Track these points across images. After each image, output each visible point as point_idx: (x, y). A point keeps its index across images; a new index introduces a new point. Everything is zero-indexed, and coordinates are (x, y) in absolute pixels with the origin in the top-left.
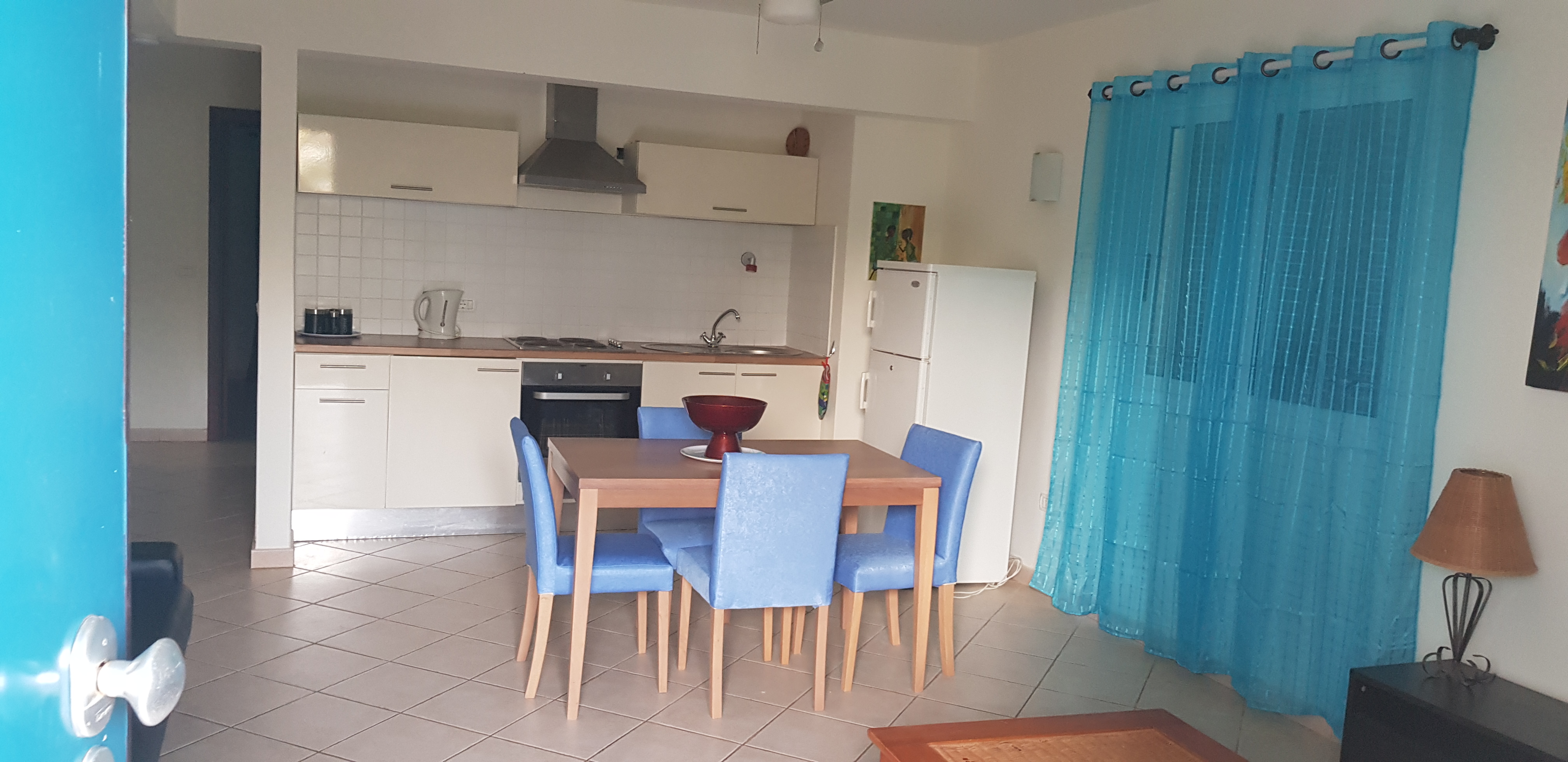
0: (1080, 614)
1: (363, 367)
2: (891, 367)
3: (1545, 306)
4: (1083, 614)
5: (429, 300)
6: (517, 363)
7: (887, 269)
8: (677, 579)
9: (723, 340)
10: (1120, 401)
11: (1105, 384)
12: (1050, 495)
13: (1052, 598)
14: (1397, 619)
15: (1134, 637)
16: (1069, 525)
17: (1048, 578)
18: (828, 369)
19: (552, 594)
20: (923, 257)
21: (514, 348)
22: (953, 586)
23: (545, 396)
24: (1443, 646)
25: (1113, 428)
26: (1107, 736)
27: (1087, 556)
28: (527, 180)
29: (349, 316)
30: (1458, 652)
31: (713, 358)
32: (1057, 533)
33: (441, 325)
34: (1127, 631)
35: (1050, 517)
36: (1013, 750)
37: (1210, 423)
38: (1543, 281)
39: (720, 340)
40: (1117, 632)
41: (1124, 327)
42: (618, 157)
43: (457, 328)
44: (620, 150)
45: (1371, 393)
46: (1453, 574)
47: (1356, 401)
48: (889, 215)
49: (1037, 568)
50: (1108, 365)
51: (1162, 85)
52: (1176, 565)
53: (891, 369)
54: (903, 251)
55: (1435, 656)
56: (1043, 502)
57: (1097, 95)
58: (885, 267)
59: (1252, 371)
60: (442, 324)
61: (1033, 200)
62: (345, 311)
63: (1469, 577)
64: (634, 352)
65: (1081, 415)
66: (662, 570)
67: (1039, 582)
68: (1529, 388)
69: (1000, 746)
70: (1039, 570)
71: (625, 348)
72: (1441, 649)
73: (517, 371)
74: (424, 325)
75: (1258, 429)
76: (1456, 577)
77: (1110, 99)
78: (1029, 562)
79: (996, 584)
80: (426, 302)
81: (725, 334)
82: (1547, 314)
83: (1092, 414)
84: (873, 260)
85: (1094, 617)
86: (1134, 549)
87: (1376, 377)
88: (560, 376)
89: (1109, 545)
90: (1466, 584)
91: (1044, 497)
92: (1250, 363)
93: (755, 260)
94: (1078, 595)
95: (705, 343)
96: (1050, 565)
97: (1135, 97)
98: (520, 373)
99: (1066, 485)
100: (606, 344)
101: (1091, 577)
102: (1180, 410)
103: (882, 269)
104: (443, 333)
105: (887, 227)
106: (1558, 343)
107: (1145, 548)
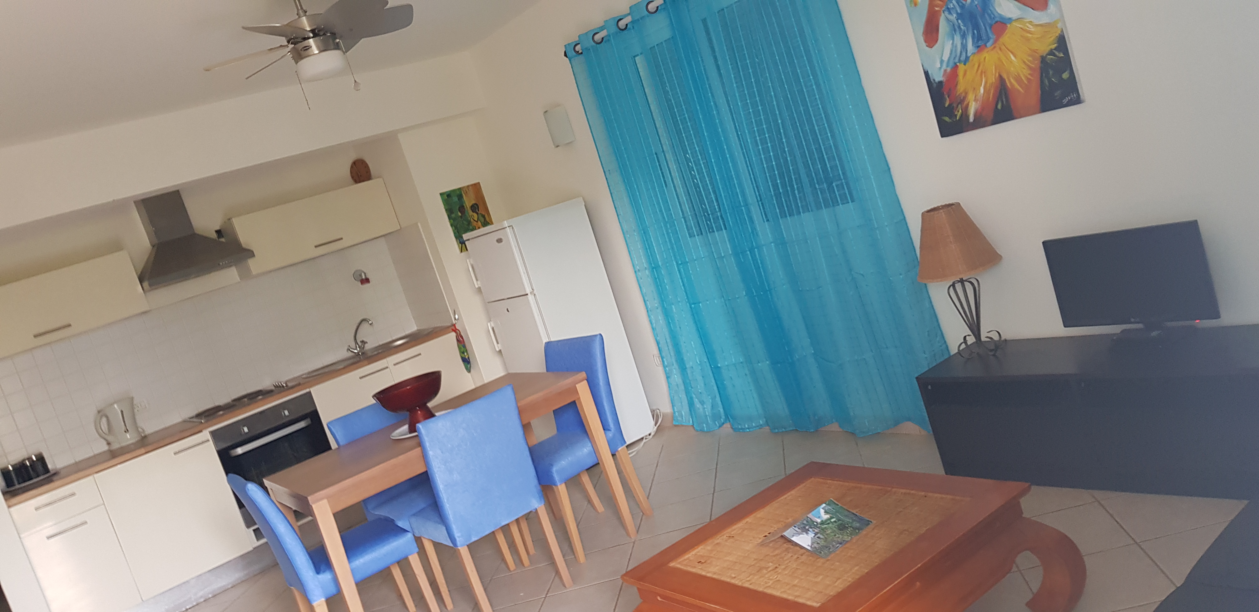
0: (717, 428)
1: (73, 494)
2: (507, 309)
3: (932, 80)
4: (720, 427)
5: (107, 417)
6: (206, 434)
7: (473, 238)
8: (418, 540)
9: (366, 345)
10: (680, 264)
11: (665, 257)
12: (660, 353)
13: (693, 426)
14: (928, 331)
15: (761, 427)
16: (683, 369)
17: (684, 412)
18: (459, 333)
19: (323, 599)
20: (493, 220)
21: (197, 424)
22: (626, 448)
23: (240, 451)
24: (964, 335)
25: (684, 285)
26: (786, 498)
27: (705, 384)
28: (150, 285)
29: (41, 459)
30: (977, 333)
31: (366, 362)
32: (677, 378)
33: (125, 432)
34: (754, 424)
35: (667, 368)
36: (729, 539)
37: (748, 252)
38: (924, 64)
39: (364, 347)
40: (747, 428)
41: (661, 211)
42: (219, 237)
43: (140, 430)
44: (219, 232)
45: (845, 186)
46: (951, 283)
47: (838, 196)
48: (455, 199)
49: (674, 409)
50: (661, 243)
51: (614, 29)
52: (768, 362)
53: (508, 311)
54: (477, 222)
55: (963, 344)
56: (658, 361)
57: (571, 53)
58: (471, 237)
59: (761, 205)
60: (127, 431)
61: (558, 146)
62: (35, 456)
63: (962, 281)
64: (299, 384)
65: (657, 286)
66: (404, 539)
67: (680, 419)
68: (945, 139)
69: (718, 541)
70: (676, 410)
71: (290, 384)
72: (965, 337)
73: (208, 440)
74: (110, 438)
75: (781, 243)
76: (953, 285)
77: (582, 53)
78: (666, 408)
79: (650, 435)
80: (104, 420)
81: (365, 340)
82: (935, 85)
83: (666, 282)
84: (459, 237)
85: (727, 425)
86: (734, 365)
87: (843, 174)
88: (246, 430)
89: (716, 371)
90: (962, 287)
91: (656, 357)
92: (756, 200)
93: (365, 274)
94: (711, 415)
95: (353, 354)
96: (681, 403)
97: (598, 45)
98: (211, 442)
99: (668, 340)
100: (273, 388)
101: (714, 398)
102: (724, 252)
103: (469, 240)
104: (130, 438)
105: (458, 207)
106: (950, 101)
107: (741, 360)
